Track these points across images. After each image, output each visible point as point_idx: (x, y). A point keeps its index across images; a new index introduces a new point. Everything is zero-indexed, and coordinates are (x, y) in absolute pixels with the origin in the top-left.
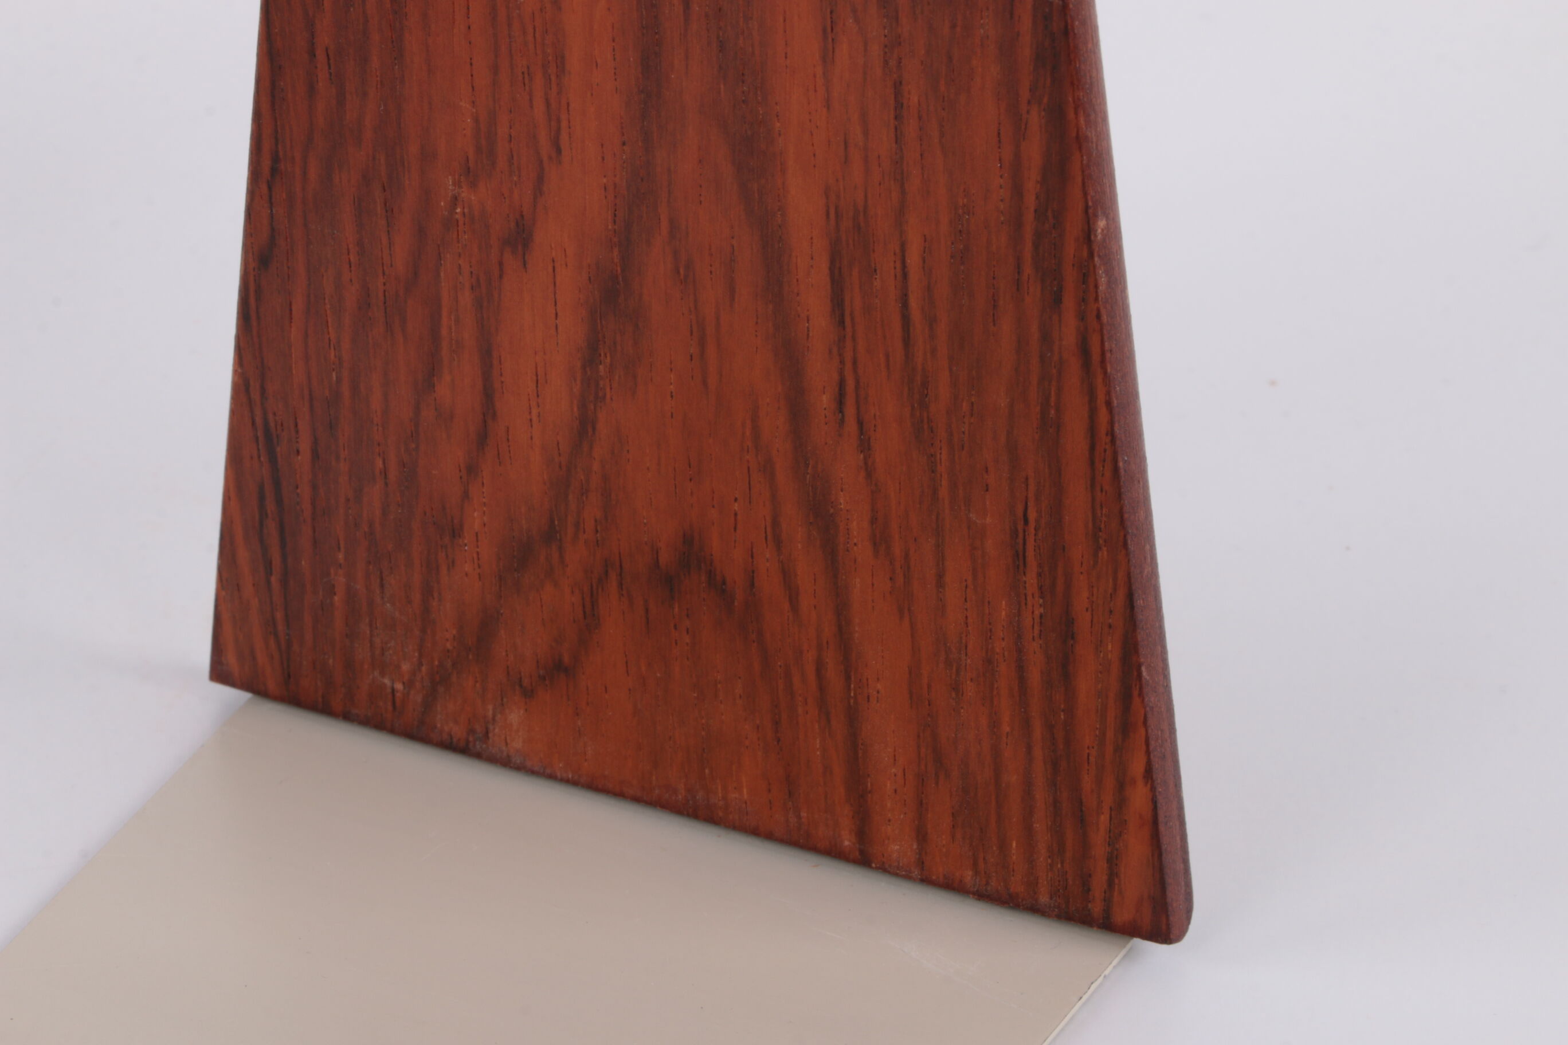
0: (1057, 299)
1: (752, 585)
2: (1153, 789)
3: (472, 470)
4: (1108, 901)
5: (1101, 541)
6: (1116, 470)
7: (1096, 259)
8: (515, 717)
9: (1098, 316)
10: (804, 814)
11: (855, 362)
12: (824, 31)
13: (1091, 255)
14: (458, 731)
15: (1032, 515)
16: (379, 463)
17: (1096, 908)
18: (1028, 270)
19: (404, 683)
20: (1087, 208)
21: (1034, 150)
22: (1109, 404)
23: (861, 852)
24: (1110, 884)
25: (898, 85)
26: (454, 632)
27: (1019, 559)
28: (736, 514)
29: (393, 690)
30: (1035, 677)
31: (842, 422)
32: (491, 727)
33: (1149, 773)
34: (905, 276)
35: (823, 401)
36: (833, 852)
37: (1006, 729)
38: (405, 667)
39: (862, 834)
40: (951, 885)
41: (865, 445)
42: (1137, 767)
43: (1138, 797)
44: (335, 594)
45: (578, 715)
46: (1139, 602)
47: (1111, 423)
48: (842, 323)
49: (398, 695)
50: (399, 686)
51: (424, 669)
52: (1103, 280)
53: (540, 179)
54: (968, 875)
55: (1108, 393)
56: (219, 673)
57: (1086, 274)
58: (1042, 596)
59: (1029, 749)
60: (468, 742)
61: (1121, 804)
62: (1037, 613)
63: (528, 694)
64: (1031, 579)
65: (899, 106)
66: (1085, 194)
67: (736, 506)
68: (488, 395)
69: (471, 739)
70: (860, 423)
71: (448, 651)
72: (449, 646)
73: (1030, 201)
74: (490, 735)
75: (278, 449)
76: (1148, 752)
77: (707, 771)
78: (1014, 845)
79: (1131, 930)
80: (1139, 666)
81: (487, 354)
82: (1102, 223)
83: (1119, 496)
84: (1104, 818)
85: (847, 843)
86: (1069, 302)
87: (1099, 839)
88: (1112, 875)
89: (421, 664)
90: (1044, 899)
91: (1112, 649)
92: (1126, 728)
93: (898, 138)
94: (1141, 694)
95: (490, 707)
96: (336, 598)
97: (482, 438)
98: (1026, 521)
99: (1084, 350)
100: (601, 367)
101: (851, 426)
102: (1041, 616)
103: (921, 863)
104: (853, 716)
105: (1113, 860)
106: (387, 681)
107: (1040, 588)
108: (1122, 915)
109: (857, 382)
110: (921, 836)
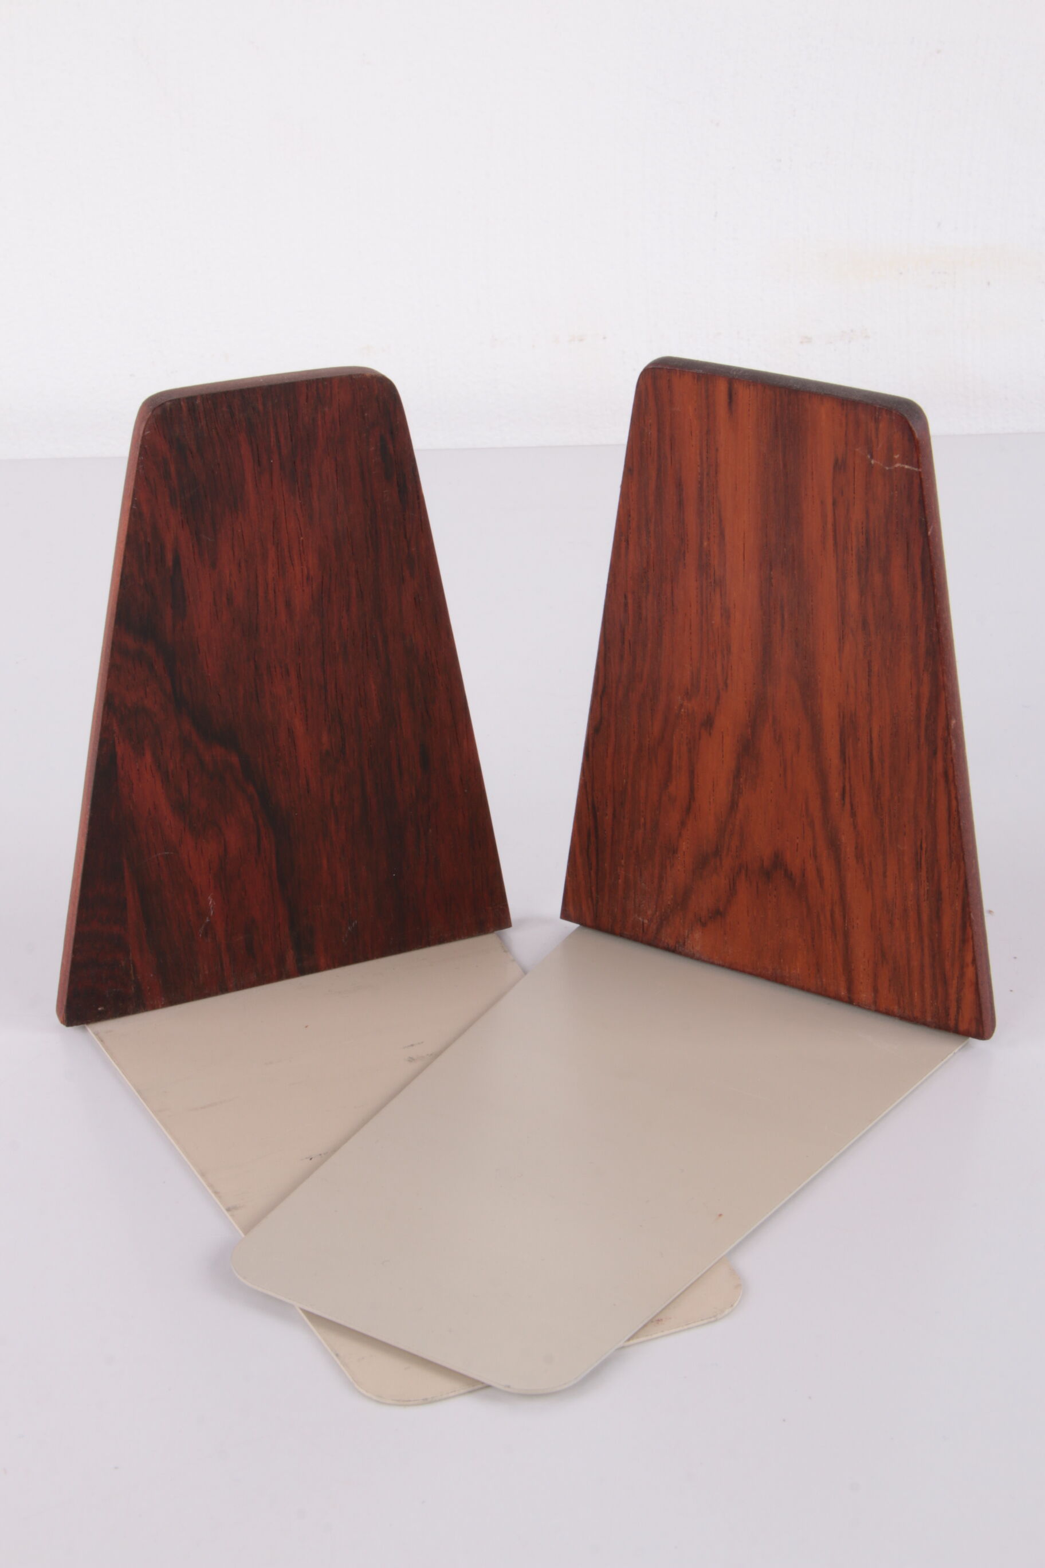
0: (935, 753)
1: (804, 876)
2: (976, 969)
3: (683, 824)
4: (957, 1020)
5: (953, 857)
6: (959, 827)
7: (951, 737)
8: (697, 935)
9: (952, 760)
10: (824, 980)
11: (850, 778)
12: (840, 639)
13: (949, 734)
14: (671, 942)
15: (924, 846)
16: (642, 820)
17: (952, 1023)
18: (922, 740)
19: (648, 920)
20: (947, 715)
21: (926, 690)
22: (956, 798)
23: (849, 998)
24: (958, 1012)
25: (869, 663)
26: (672, 896)
27: (918, 866)
28: (797, 844)
29: (643, 922)
30: (925, 918)
31: (844, 805)
32: (686, 940)
33: (974, 961)
34: (871, 742)
35: (837, 795)
36: (836, 998)
37: (912, 941)
38: (649, 912)
39: (849, 989)
40: (888, 1013)
41: (853, 814)
42: (969, 959)
43: (970, 972)
44: (619, 879)
45: (725, 934)
46: (970, 885)
47: (958, 806)
48: (845, 762)
49: (645, 925)
50: (646, 921)
51: (658, 913)
52: (954, 746)
53: (718, 698)
54: (896, 1009)
55: (956, 794)
56: (565, 915)
57: (947, 743)
58: (928, 882)
59: (923, 950)
60: (676, 947)
61: (962, 975)
62: (926, 889)
63: (704, 925)
64: (923, 874)
65: (870, 671)
66: (946, 709)
67: (798, 841)
68: (692, 791)
69: (677, 946)
70: (852, 805)
71: (669, 905)
72: (669, 903)
73: (924, 712)
74: (686, 944)
75: (598, 813)
76: (974, 952)
77: (782, 961)
78: (916, 994)
79: (967, 1034)
80: (970, 913)
81: (692, 773)
82: (953, 722)
83: (961, 837)
84: (955, 982)
85: (843, 993)
86: (940, 754)
87: (952, 991)
88: (959, 1008)
89: (656, 911)
90: (929, 1019)
91: (958, 905)
92: (964, 941)
93: (869, 684)
94: (971, 926)
95: (687, 931)
96: (620, 881)
97: (688, 810)
98: (921, 849)
99: (946, 774)
100: (741, 779)
101: (848, 806)
102: (928, 890)
103: (875, 1002)
104: (846, 935)
105: (959, 1001)
106: (640, 919)
107: (927, 878)
108: (963, 1026)
109: (851, 786)
110: (876, 990)
